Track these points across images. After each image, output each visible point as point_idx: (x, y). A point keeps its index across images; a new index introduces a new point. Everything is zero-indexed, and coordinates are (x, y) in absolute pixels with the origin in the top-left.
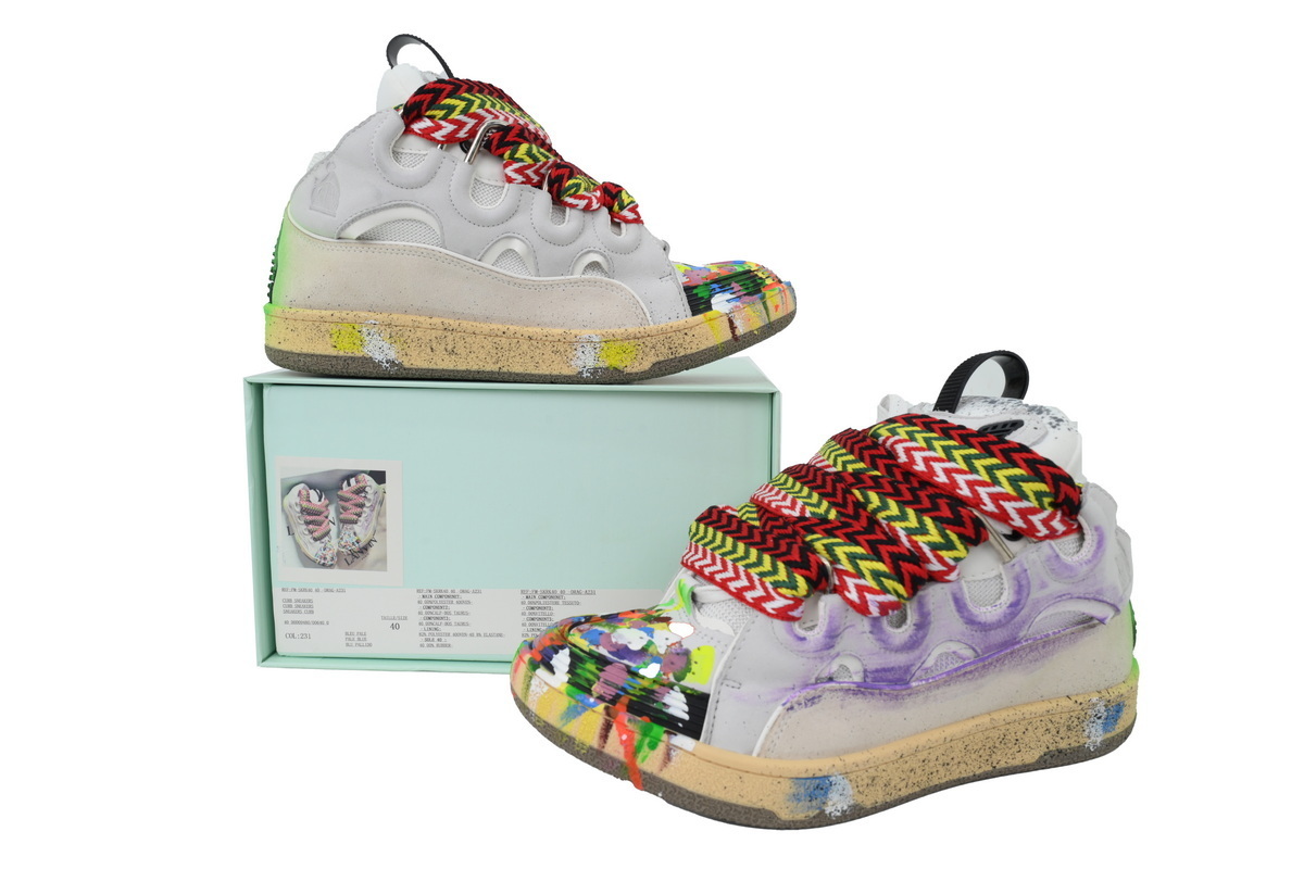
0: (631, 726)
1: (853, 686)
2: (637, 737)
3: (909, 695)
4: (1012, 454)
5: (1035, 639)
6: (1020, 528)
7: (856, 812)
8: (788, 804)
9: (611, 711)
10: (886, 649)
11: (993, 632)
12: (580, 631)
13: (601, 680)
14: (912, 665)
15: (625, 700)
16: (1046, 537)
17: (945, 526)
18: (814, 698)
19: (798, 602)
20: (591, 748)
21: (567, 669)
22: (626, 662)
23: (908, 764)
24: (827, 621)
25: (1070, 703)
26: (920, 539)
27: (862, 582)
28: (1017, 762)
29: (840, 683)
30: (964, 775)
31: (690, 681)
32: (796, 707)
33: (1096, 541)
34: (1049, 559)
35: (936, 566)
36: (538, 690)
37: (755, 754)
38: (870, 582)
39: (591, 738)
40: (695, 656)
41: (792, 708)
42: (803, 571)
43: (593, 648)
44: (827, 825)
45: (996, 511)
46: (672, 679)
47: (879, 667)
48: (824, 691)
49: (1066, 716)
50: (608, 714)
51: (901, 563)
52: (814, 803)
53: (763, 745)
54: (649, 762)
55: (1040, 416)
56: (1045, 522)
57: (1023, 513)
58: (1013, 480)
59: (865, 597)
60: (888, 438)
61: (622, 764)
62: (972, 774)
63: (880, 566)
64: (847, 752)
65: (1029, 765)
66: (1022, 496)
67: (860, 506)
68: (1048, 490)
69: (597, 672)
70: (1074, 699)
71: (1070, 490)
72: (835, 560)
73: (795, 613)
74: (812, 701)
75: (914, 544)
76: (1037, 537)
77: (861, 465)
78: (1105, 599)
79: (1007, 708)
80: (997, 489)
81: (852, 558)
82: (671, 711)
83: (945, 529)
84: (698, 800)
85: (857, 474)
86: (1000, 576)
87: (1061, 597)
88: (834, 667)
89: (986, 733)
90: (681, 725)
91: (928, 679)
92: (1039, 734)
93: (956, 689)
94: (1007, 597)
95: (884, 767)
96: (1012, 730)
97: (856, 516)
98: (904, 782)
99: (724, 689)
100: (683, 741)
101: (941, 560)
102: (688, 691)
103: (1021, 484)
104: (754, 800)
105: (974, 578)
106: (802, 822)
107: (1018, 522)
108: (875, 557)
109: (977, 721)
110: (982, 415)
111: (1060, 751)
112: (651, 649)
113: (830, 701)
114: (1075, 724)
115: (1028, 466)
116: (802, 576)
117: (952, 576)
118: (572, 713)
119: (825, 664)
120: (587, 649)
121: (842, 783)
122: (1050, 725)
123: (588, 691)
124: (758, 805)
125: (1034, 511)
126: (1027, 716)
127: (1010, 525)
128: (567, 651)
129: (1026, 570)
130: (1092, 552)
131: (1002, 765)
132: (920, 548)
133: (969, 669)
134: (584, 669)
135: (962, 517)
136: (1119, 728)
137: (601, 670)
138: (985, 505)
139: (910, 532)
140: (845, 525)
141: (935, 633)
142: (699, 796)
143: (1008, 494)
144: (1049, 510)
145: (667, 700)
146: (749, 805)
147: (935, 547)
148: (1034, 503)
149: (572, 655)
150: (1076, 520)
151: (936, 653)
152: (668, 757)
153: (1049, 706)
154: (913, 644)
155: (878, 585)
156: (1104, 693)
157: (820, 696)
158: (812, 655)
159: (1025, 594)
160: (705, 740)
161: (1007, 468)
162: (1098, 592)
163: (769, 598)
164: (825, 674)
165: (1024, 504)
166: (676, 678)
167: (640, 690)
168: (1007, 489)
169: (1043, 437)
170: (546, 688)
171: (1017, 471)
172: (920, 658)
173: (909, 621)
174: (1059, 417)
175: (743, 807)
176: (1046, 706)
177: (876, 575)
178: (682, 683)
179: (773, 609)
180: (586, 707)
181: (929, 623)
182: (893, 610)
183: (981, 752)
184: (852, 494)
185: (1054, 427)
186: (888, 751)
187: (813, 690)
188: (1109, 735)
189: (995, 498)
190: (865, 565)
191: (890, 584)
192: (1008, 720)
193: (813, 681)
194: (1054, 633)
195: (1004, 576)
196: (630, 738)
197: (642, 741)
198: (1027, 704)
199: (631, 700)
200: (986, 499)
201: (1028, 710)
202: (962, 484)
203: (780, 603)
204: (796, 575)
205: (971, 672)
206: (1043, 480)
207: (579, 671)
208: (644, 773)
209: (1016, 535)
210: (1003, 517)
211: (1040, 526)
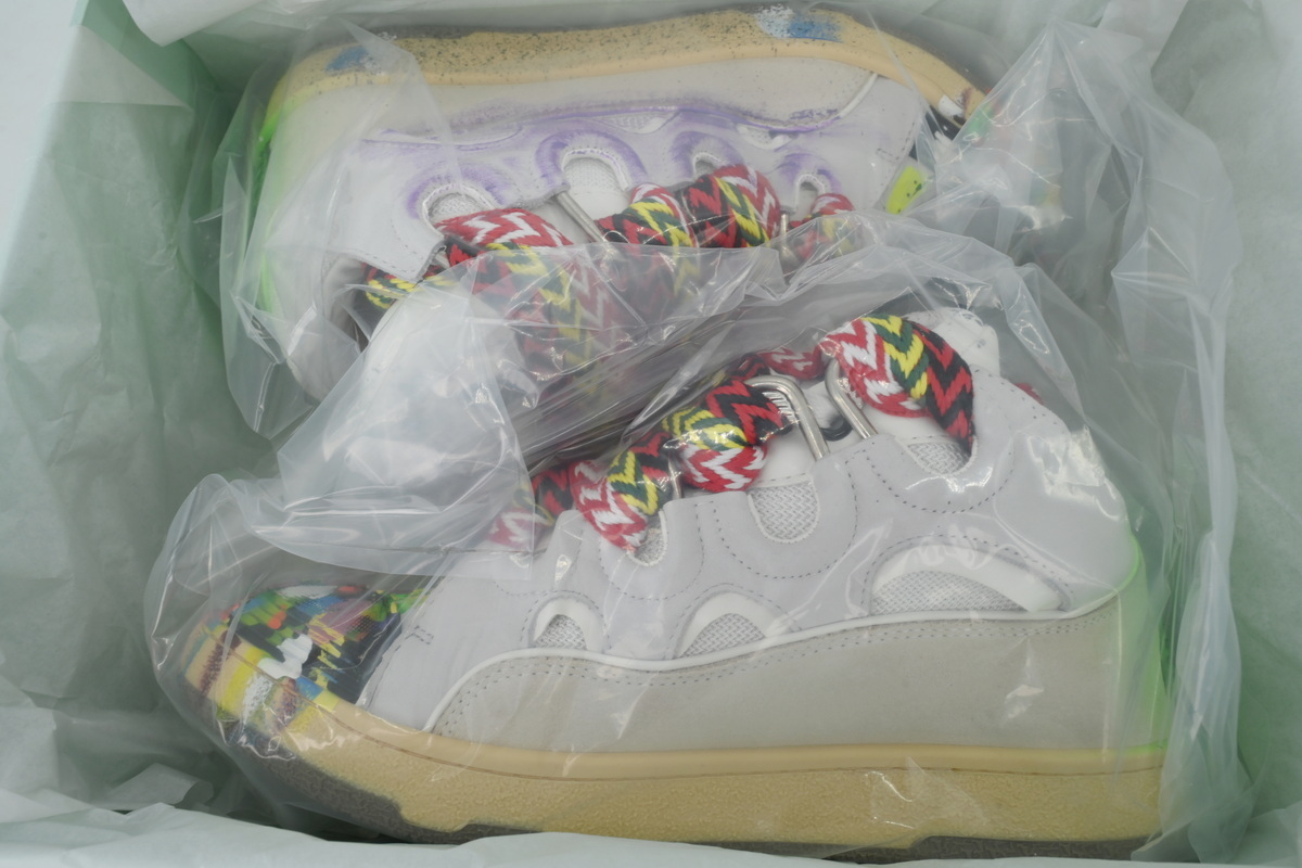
1: (751, 120)
3: (678, 100)
7: (749, 8)
8: (839, 24)
10: (721, 140)
14: (683, 122)
16: (509, 211)
18: (801, 118)
29: (764, 127)
32: (824, 113)
34: (505, 186)
41: (830, 113)
48: (789, 122)
52: (807, 20)
56: (510, 228)
64: (765, 57)
74: (802, 115)
90: (945, 127)
91: (655, 109)
92: (470, 54)
95: (713, 40)
96: (513, 62)
100: (948, 108)
113: (780, 109)
119: (791, 146)
121: (773, 31)
122: (452, 60)
126: (490, 71)
129: (544, 176)
154: (691, 138)
155: (744, 201)
157: (794, 118)
159: (547, 153)
160: (927, 103)
173: (696, 161)
175: (889, 33)
176: (460, 77)
186: (708, 54)
187: (799, 126)
188: (353, 44)
192: (521, 70)
193: (800, 135)
201: (492, 76)
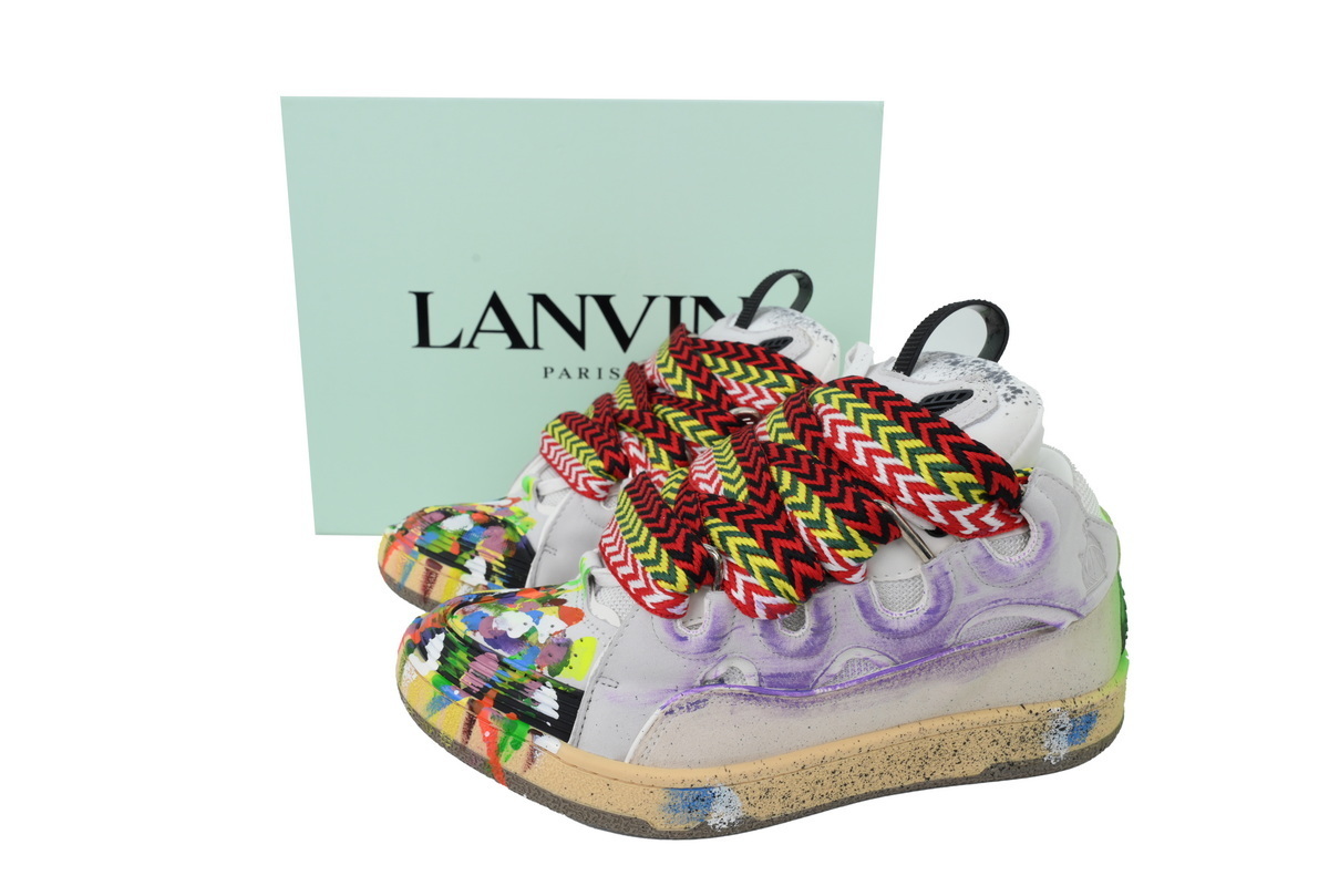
0: (494, 724)
1: (745, 691)
2: (501, 735)
3: (813, 702)
4: (939, 436)
5: (971, 646)
6: (940, 524)
7: (747, 824)
8: (664, 814)
9: (475, 706)
10: (781, 654)
11: (908, 640)
12: (464, 613)
13: (471, 670)
14: (813, 672)
15: (492, 693)
16: (974, 535)
17: (845, 521)
18: (698, 702)
19: (679, 598)
20: (455, 743)
21: (439, 656)
22: (500, 651)
23: (812, 776)
24: (711, 621)
25: (1024, 713)
26: (819, 534)
27: (751, 580)
28: (957, 773)
29: (730, 686)
30: (889, 786)
31: (565, 677)
32: (676, 710)
33: (1042, 540)
34: (977, 560)
35: (834, 566)
36: (409, 676)
37: (627, 761)
38: (759, 581)
39: (456, 734)
40: (576, 648)
41: (671, 712)
42: (685, 565)
43: (470, 634)
44: (712, 837)
45: (913, 503)
46: (546, 672)
47: (774, 672)
48: (711, 694)
49: (1017, 727)
50: (471, 709)
51: (793, 562)
52: (694, 815)
53: (636, 750)
54: (513, 761)
55: (996, 385)
56: (973, 518)
57: (944, 508)
58: (933, 469)
59: (752, 597)
60: (821, 405)
61: (485, 762)
62: (899, 785)
63: (771, 564)
64: (734, 762)
65: (971, 777)
66: (944, 489)
67: (773, 486)
68: (976, 481)
69: (467, 661)
70: (1028, 708)
71: (1005, 481)
72: (725, 552)
73: (675, 611)
74: (696, 705)
75: (813, 538)
76: (963, 535)
77: (790, 436)
78: (1057, 604)
79: (942, 716)
80: (915, 478)
81: (743, 551)
82: (540, 708)
83: (845, 525)
84: (563, 804)
85: (782, 448)
86: (920, 577)
87: (996, 603)
88: (721, 670)
89: (915, 744)
90: (549, 724)
91: (835, 687)
92: (984, 745)
93: (869, 697)
94: (926, 602)
95: (781, 778)
96: (948, 739)
97: (765, 501)
98: (809, 794)
99: (598, 687)
100: (549, 742)
101: (840, 560)
102: (561, 688)
103: (942, 473)
104: (625, 810)
105: (887, 579)
106: (679, 833)
107: (939, 518)
108: (766, 554)
109: (903, 731)
110: (936, 380)
111: (1012, 764)
112: (531, 639)
113: (718, 709)
114: (1030, 735)
115: (953, 452)
116: (683, 569)
117: (856, 577)
118: (439, 704)
119: (709, 667)
120: (462, 635)
121: (728, 794)
122: (998, 736)
123: (457, 683)
124: (630, 814)
125: (957, 506)
126: (968, 726)
127: (929, 520)
128: (442, 637)
129: (947, 573)
130: (1036, 552)
131: (938, 775)
132: (818, 545)
133: (885, 677)
134: (455, 657)
135: (866, 511)
136: (1093, 738)
137: (472, 660)
138: (902, 496)
139: (810, 524)
140: (750, 510)
141: (837, 639)
142: (564, 801)
143: (926, 484)
144: (981, 504)
145: (537, 696)
146: (619, 813)
147: (833, 545)
148: (958, 496)
149: (447, 642)
150: (1020, 513)
151: (842, 660)
152: (531, 759)
153: (996, 716)
154: (809, 651)
155: (768, 585)
156: (1068, 703)
157: (705, 702)
158: (694, 657)
159: (945, 601)
160: (573, 742)
161: (929, 453)
162: (1045, 597)
163: (648, 591)
164: (711, 676)
165: (945, 498)
166: (550, 672)
167: (510, 683)
168: (927, 479)
169: (991, 412)
170: (415, 675)
171: (940, 458)
172: (821, 664)
173: (806, 625)
174: (1019, 387)
175: (612, 815)
176: (993, 715)
177: (766, 573)
178: (556, 678)
179: (652, 604)
180: (451, 699)
181: (829, 629)
182: (782, 614)
183: (909, 763)
184: (770, 472)
185: (1008, 400)
186: (785, 762)
187: (698, 693)
188: (1076, 748)
189: (914, 488)
190: (755, 561)
191: (781, 584)
192: (943, 730)
193: (698, 683)
194: (998, 639)
195: (923, 577)
196: (494, 736)
197: (505, 739)
198: (968, 713)
199: (498, 694)
200: (904, 489)
201: (968, 719)
202: (881, 470)
203: (659, 597)
204: (677, 568)
205: (888, 680)
206: (969, 470)
207: (450, 659)
208: (508, 773)
209: (938, 532)
210: (921, 510)
211: (965, 523)
